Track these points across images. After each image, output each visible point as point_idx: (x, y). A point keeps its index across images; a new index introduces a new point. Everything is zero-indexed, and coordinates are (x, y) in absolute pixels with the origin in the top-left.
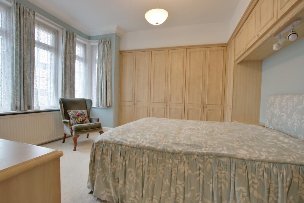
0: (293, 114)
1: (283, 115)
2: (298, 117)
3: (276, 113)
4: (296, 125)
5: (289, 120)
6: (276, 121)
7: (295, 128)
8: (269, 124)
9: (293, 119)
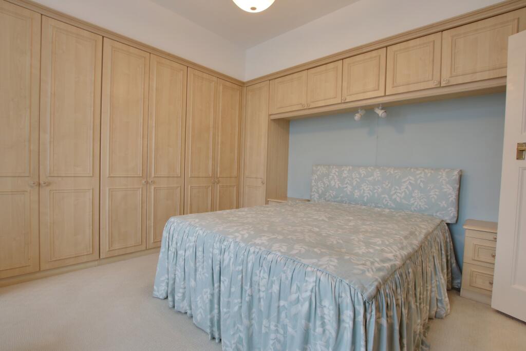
0: (363, 185)
1: (346, 187)
2: (368, 188)
3: (335, 185)
4: (367, 196)
5: (356, 191)
6: (334, 194)
7: (366, 198)
8: (318, 197)
9: (362, 191)
